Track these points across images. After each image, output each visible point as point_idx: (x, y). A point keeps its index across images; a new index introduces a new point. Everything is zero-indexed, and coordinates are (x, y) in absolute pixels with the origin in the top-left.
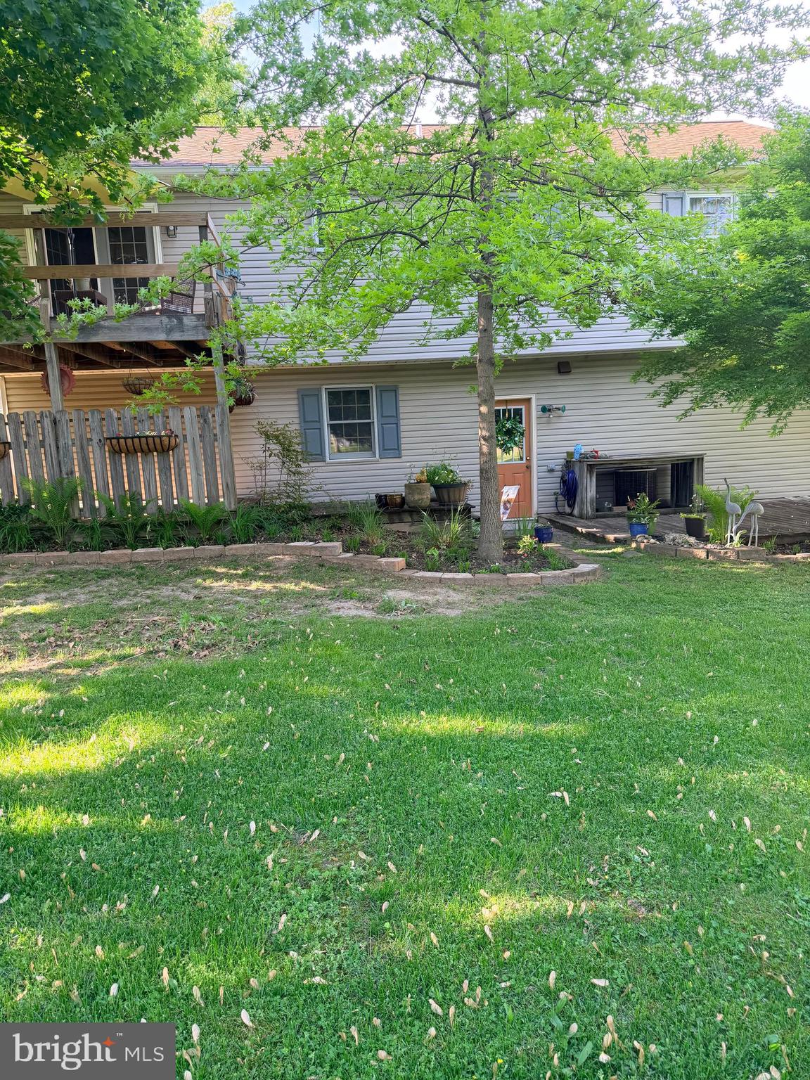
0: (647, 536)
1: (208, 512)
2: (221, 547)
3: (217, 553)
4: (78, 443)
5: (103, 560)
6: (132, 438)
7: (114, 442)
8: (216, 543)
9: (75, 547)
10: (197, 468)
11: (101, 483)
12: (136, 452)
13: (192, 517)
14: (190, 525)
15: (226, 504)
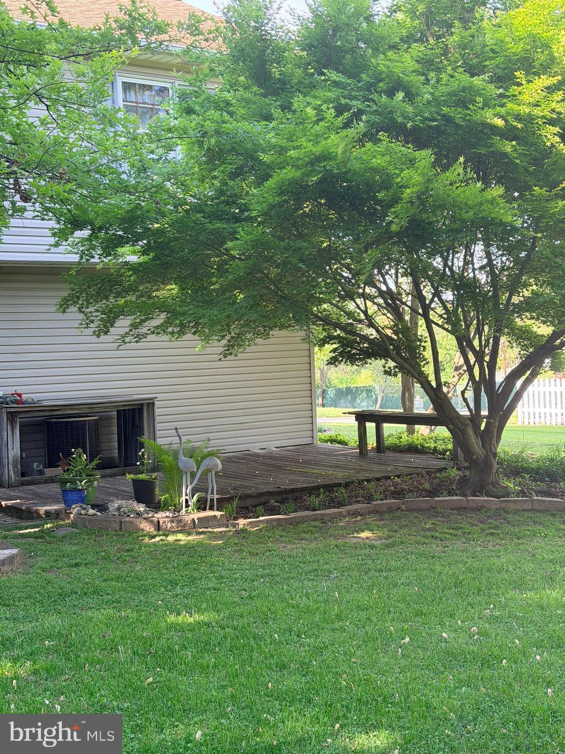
0: (85, 506)
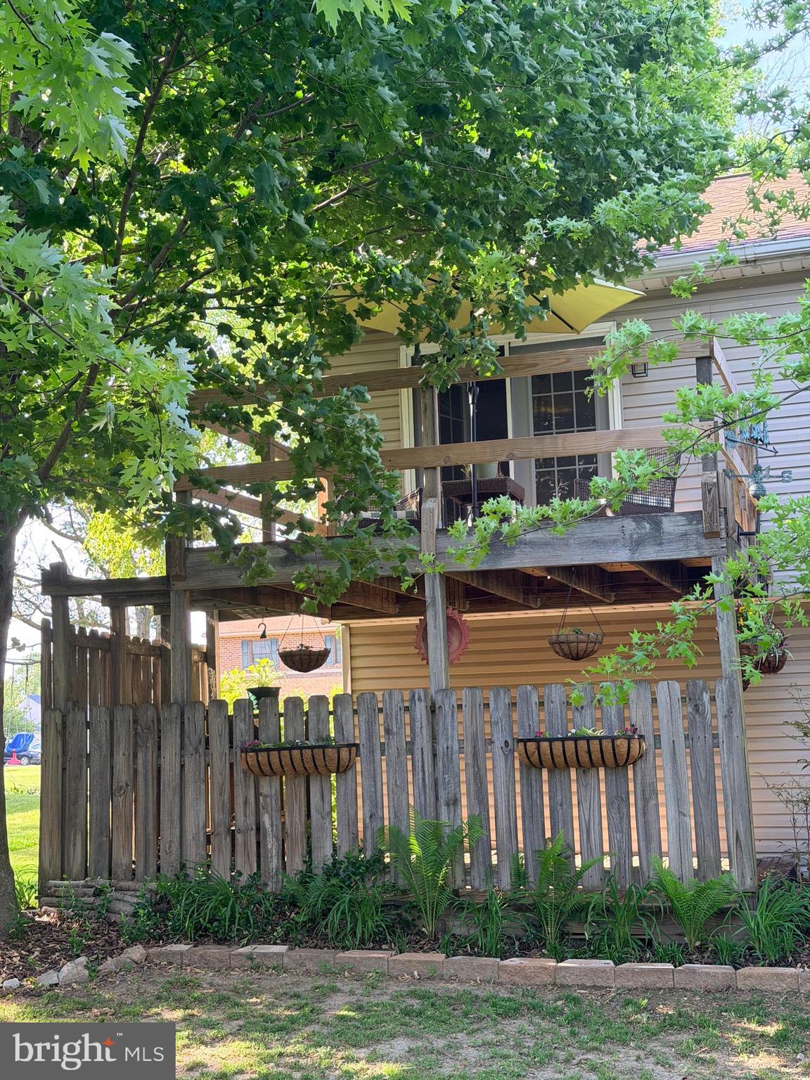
1: (700, 892)
2: (728, 969)
3: (720, 983)
4: (468, 748)
5: (504, 977)
6: (563, 740)
7: (532, 746)
8: (715, 959)
9: (455, 946)
10: (679, 801)
11: (504, 824)
12: (568, 766)
13: (669, 898)
14: (667, 914)
15: (735, 875)
